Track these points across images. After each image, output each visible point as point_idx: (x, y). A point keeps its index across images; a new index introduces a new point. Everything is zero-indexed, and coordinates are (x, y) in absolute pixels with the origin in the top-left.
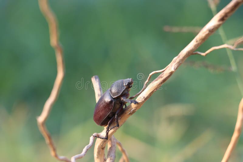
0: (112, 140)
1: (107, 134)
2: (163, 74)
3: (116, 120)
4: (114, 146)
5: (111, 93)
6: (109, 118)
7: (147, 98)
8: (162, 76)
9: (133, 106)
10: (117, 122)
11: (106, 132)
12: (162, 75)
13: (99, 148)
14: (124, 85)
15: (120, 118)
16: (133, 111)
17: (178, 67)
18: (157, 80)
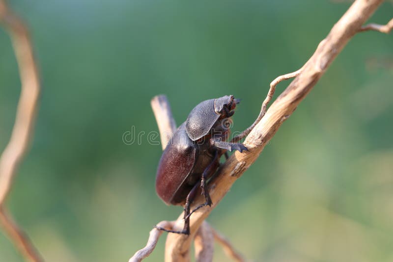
0: (204, 235)
1: (187, 221)
2: (297, 81)
3: (203, 189)
4: (209, 247)
5: (189, 131)
6: (187, 187)
7: (266, 136)
8: (296, 84)
9: (239, 156)
10: (207, 193)
11: (184, 218)
12: (295, 82)
13: (174, 254)
14: (216, 110)
15: (214, 185)
16: (241, 167)
17: (329, 61)
18: (285, 95)
